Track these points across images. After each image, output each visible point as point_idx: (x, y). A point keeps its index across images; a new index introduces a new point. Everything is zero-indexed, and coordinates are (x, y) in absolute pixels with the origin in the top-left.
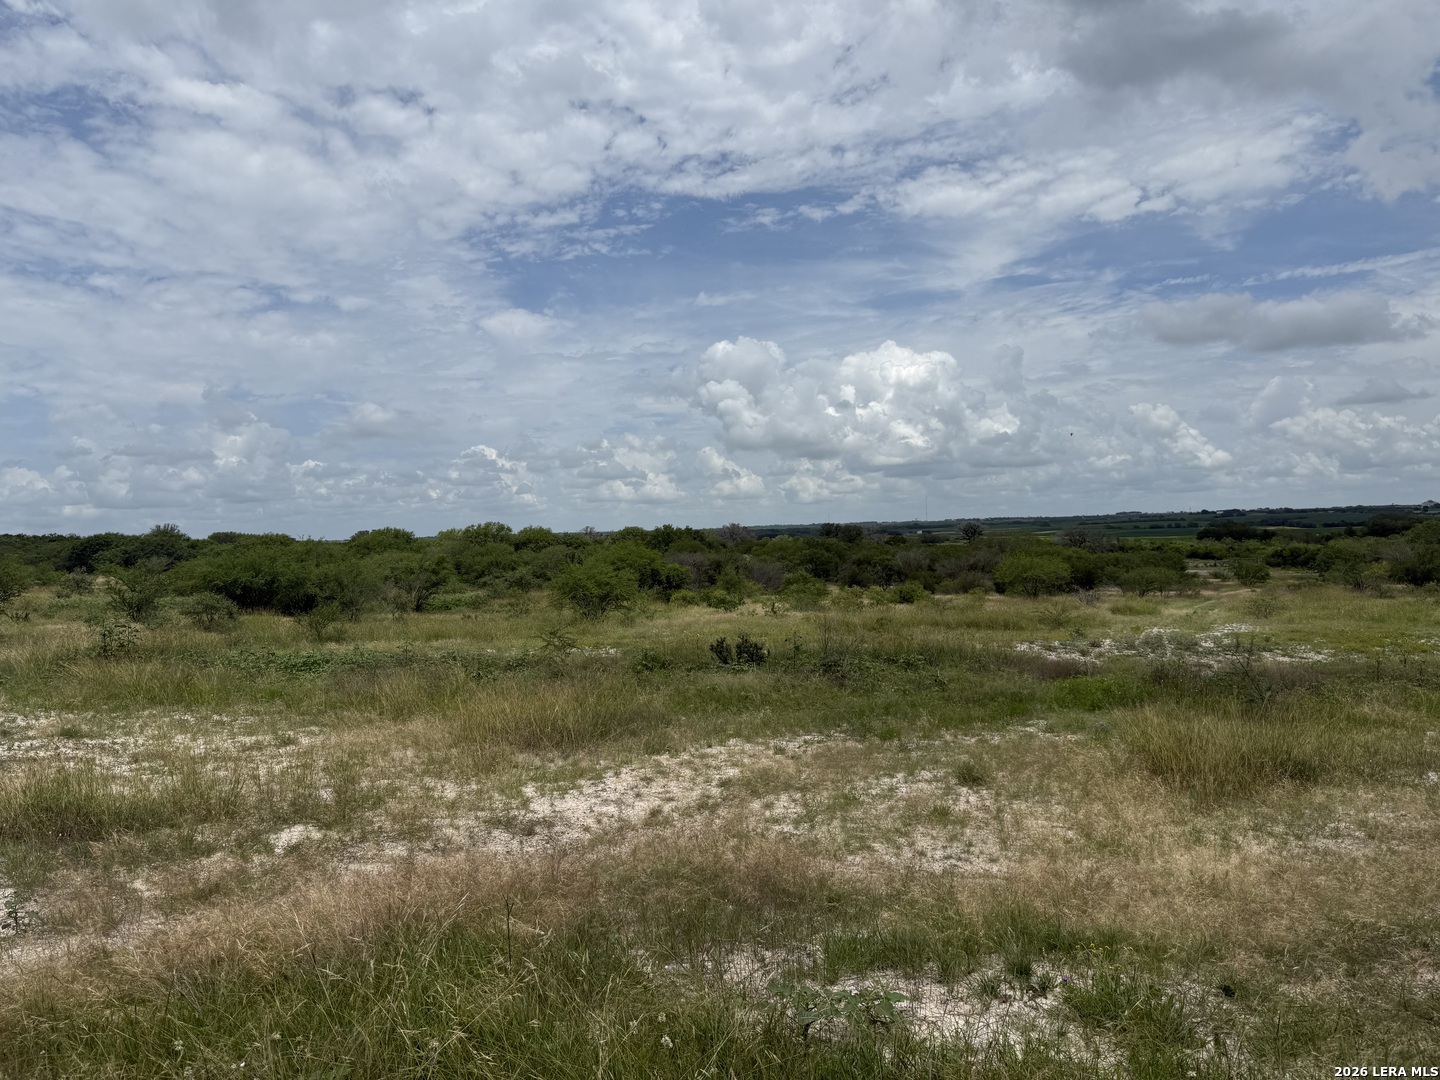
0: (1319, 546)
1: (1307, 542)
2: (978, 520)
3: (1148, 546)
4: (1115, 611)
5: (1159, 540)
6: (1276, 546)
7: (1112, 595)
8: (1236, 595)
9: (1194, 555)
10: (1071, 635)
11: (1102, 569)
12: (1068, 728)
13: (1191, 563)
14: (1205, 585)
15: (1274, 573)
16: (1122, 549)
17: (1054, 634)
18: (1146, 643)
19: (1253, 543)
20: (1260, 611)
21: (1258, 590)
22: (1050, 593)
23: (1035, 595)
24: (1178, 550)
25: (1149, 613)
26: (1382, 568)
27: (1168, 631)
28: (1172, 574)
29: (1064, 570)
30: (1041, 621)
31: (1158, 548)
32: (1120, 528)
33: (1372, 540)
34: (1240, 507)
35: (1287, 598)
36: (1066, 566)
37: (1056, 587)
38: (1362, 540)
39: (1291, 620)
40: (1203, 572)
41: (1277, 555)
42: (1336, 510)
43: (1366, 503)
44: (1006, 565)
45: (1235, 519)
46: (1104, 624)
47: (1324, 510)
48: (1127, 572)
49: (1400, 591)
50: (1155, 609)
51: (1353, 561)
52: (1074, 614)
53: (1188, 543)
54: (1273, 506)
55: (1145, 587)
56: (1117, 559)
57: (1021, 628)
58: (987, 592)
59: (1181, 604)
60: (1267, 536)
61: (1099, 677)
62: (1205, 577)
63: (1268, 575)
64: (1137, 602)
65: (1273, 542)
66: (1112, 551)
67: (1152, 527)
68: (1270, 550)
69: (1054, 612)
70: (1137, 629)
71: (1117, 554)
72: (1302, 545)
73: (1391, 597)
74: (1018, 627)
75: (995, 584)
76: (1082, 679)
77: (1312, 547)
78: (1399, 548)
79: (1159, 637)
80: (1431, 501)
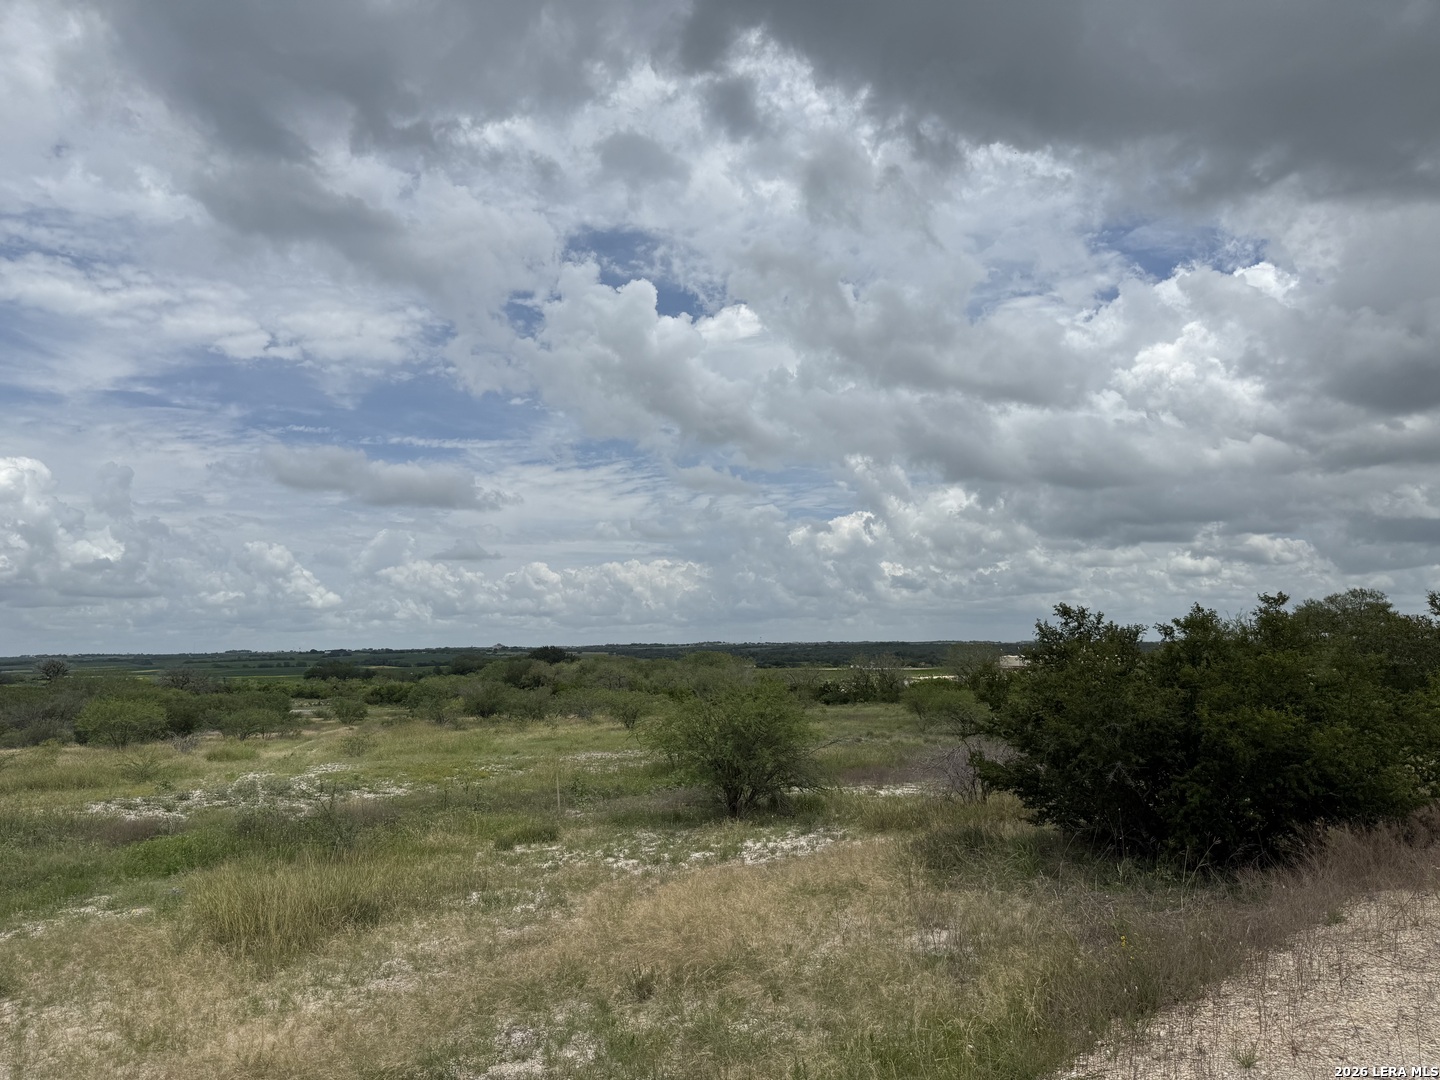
0: (412, 684)
1: (403, 681)
2: (65, 656)
3: (255, 686)
4: (210, 757)
5: (267, 679)
6: (376, 684)
7: (211, 740)
8: (334, 734)
9: (300, 695)
10: (157, 789)
11: (203, 711)
12: (135, 901)
13: (296, 702)
14: (308, 724)
15: (371, 710)
16: (228, 690)
17: (139, 788)
18: (239, 791)
19: (355, 682)
20: (353, 749)
21: (356, 728)
22: (143, 741)
23: (124, 744)
24: (284, 690)
25: (247, 758)
26: (458, 703)
27: (264, 776)
28: (275, 715)
29: (158, 714)
30: (125, 774)
31: (266, 689)
32: (228, 667)
33: (454, 678)
34: (346, 647)
35: (380, 735)
36: (163, 710)
37: (149, 734)
38: (447, 678)
39: (380, 757)
40: (307, 712)
41: (375, 693)
42: (428, 651)
43: (452, 646)
44: (91, 710)
45: (341, 659)
46: (197, 773)
47: (419, 651)
48: (229, 714)
49: (471, 723)
50: (254, 752)
51: (439, 696)
52: (164, 763)
53: (293, 682)
54: (376, 647)
55: (246, 730)
56: (220, 701)
57: (99, 785)
58: (64, 743)
59: (281, 746)
60: (368, 675)
61: (178, 836)
62: (308, 717)
63: (365, 712)
64: (237, 746)
65: (373, 681)
66: (217, 692)
67: (261, 667)
68: (370, 688)
69: (141, 763)
70: (232, 777)
71: (221, 695)
72: (397, 683)
73: (464, 729)
74: (95, 784)
75: (76, 733)
76: (161, 841)
77: (406, 685)
78: (473, 685)
79: (253, 784)
80: (499, 645)
